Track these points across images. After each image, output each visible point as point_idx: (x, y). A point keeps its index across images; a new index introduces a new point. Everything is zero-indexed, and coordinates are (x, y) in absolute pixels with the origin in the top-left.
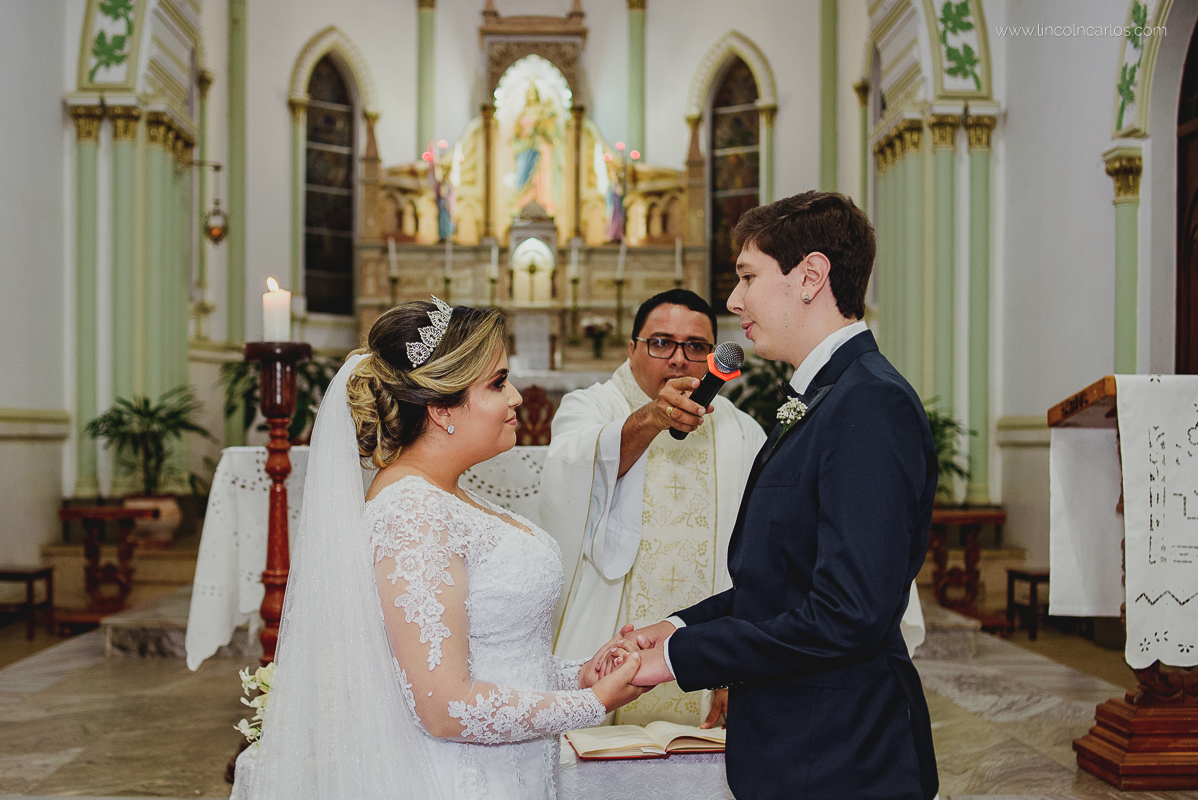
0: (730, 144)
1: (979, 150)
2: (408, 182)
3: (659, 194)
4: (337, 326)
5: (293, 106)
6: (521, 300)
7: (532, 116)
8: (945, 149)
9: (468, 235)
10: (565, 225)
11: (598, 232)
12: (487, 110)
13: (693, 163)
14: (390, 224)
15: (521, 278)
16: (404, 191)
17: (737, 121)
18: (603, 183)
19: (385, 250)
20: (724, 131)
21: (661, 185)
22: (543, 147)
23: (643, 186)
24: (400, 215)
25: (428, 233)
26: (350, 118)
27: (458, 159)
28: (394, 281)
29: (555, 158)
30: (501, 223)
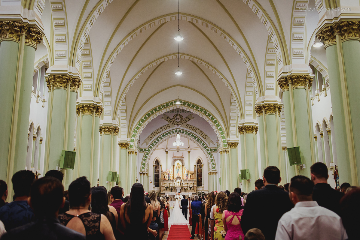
0: (199, 168)
1: (215, 175)
2: (165, 173)
3: (191, 174)
4: (158, 188)
5: (153, 165)
6: (177, 186)
7: (178, 166)
8: (212, 175)
9: (171, 178)
10: (182, 178)
11: (185, 178)
12: (173, 166)
13: (195, 171)
14: (163, 178)
15: (177, 183)
16: (165, 174)
17: (200, 166)
18: (185, 173)
19: (163, 180)
20: (198, 166)
21: (192, 173)
22: (179, 169)
23: (190, 173)
24: (164, 176)
25: (167, 179)
26: (159, 166)
27: (171, 170)
28: (164, 184)
29: (181, 170)
30: (175, 177)
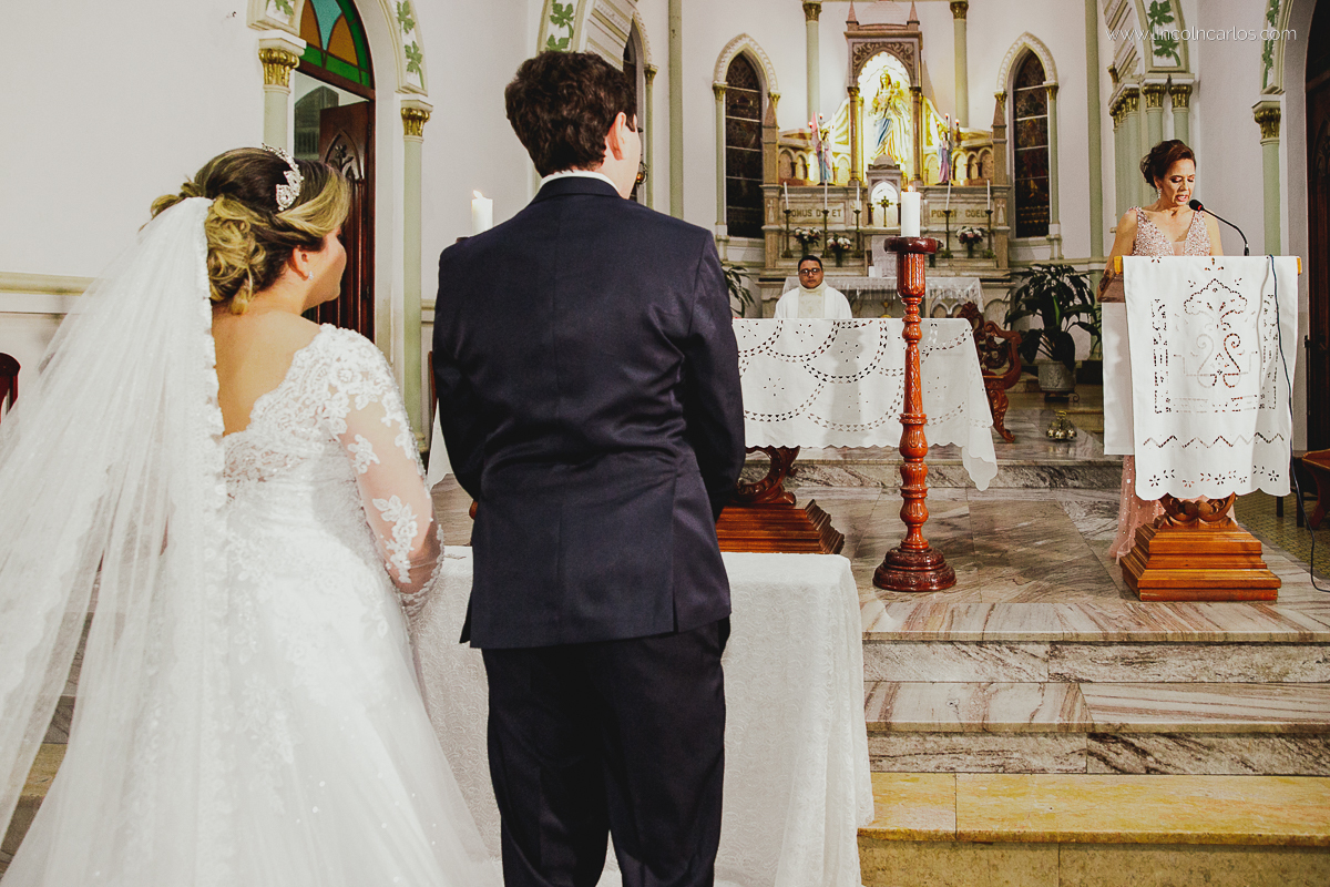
0: (1027, 113)
1: (1181, 109)
2: (799, 143)
3: (976, 149)
4: (751, 245)
5: (716, 89)
6: (878, 225)
7: (886, 93)
8: (1155, 110)
9: (843, 180)
12: (852, 90)
13: (999, 127)
14: (786, 173)
15: (878, 210)
16: (796, 149)
17: (1031, 96)
19: (782, 191)
20: (1022, 104)
21: (977, 142)
22: (892, 115)
23: (964, 144)
24: (793, 165)
25: (814, 177)
26: (759, 97)
28: (788, 212)
29: (903, 123)
30: (862, 171)
